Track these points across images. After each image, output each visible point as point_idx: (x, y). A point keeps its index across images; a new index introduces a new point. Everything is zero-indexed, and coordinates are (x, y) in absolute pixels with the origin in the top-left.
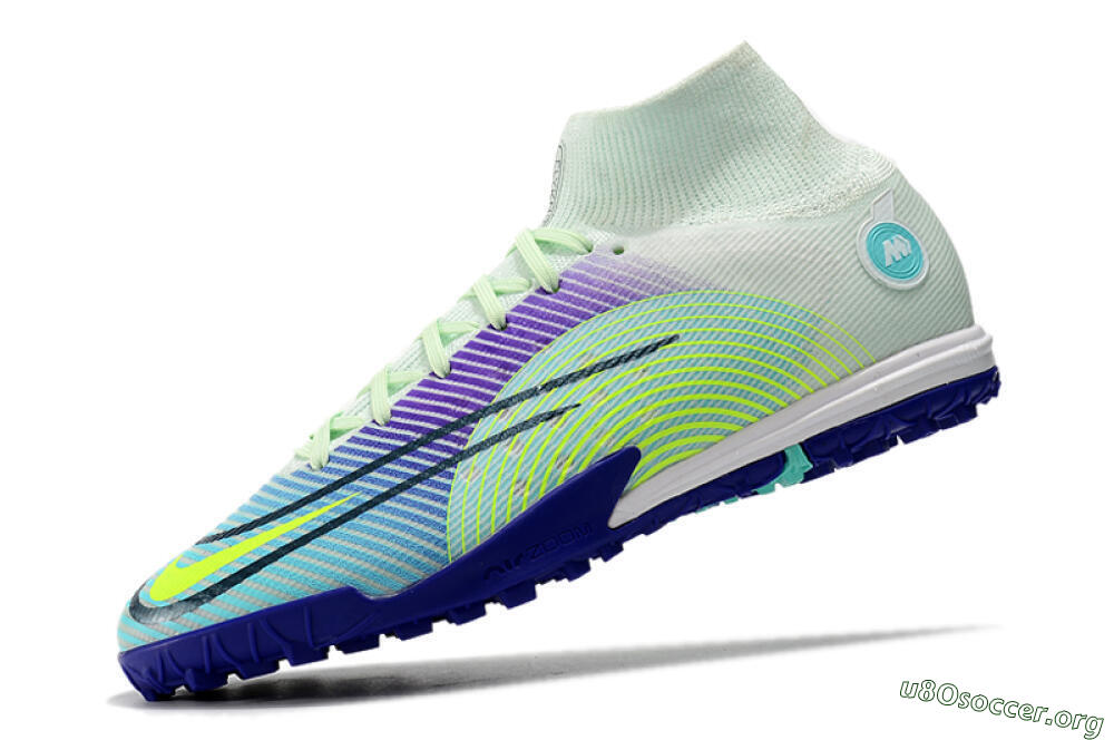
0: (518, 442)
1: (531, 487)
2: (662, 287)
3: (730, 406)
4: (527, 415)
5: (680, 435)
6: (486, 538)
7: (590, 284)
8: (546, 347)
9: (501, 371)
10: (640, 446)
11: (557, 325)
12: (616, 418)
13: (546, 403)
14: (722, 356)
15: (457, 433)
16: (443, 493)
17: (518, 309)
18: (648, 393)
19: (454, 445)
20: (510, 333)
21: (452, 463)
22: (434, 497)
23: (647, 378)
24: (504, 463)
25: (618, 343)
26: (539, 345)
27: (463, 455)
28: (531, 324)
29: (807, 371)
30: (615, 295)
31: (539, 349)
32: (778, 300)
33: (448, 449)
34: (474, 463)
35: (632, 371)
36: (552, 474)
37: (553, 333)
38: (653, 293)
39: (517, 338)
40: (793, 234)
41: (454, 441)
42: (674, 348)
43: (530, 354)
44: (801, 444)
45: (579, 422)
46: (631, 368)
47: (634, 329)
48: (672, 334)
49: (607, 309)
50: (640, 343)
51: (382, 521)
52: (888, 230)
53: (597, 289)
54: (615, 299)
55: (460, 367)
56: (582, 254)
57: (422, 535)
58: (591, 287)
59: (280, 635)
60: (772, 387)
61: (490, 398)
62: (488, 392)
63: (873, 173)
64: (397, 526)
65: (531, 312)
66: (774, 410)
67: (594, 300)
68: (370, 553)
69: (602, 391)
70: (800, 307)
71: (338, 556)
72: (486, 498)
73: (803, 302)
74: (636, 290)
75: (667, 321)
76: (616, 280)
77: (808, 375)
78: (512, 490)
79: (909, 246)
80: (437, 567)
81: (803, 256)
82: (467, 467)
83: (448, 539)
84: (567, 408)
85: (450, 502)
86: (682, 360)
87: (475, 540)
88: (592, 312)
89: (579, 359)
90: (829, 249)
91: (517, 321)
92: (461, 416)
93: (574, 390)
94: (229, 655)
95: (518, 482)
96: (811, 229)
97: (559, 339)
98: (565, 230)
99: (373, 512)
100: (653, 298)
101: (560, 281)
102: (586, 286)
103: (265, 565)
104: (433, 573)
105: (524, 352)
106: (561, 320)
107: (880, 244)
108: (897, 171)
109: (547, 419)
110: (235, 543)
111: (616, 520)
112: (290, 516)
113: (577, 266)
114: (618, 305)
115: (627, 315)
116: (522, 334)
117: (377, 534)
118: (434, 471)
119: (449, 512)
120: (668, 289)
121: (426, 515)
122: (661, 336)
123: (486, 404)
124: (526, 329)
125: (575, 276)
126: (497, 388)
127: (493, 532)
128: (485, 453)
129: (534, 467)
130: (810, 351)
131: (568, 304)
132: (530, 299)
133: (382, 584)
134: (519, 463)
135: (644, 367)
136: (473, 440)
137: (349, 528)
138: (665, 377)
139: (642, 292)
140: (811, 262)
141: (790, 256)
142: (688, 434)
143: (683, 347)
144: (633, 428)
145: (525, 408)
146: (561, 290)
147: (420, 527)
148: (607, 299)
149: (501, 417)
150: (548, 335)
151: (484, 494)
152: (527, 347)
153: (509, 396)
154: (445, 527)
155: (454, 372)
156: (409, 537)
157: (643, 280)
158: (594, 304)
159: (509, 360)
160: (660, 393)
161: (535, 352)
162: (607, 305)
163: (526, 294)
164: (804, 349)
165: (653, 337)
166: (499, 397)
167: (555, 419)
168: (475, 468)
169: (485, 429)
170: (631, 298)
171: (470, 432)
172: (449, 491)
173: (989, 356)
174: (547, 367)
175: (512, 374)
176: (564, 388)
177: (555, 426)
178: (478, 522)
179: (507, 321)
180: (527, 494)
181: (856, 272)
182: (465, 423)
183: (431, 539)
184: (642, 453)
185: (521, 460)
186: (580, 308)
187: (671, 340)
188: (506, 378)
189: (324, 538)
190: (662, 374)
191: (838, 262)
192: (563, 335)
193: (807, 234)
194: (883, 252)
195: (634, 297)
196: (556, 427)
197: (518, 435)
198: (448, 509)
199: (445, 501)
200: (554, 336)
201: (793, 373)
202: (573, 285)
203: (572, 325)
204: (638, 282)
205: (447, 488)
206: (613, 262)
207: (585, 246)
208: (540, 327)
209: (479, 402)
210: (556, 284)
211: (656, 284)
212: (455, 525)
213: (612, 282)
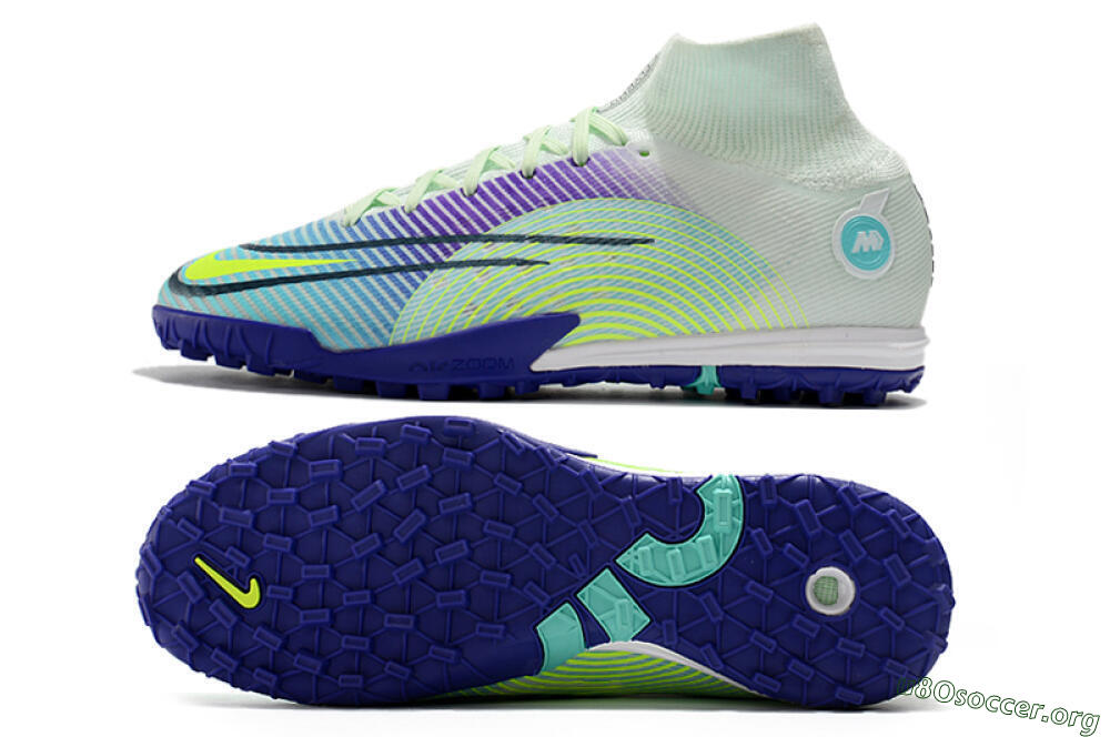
0: (487, 273)
1: (479, 313)
2: (661, 196)
3: (671, 313)
4: (506, 255)
5: (619, 320)
6: (425, 337)
7: (608, 171)
8: (549, 206)
9: (507, 211)
10: (582, 316)
11: (566, 193)
12: (572, 286)
13: (524, 252)
14: (682, 271)
15: (448, 246)
16: (411, 289)
17: (548, 167)
18: (608, 277)
19: (440, 254)
20: (530, 183)
21: (431, 268)
22: (403, 289)
23: (613, 264)
24: (467, 285)
25: (605, 227)
26: (545, 202)
27: (442, 265)
28: (549, 183)
29: (747, 311)
30: (622, 188)
31: (543, 205)
32: (747, 245)
33: (434, 255)
34: (446, 275)
35: (604, 254)
36: (500, 309)
37: (560, 198)
38: (651, 199)
39: (532, 190)
40: (786, 196)
41: (443, 251)
42: (645, 249)
43: (534, 206)
44: (718, 368)
45: (542, 277)
46: (606, 250)
47: (623, 221)
48: (650, 237)
49: (610, 196)
50: (620, 233)
51: (357, 291)
52: (867, 224)
53: (611, 177)
54: (620, 191)
55: (483, 194)
56: (616, 145)
57: (377, 313)
58: (607, 174)
59: (248, 346)
60: (712, 312)
61: (486, 228)
62: (488, 223)
63: (881, 169)
64: (365, 299)
65: (555, 174)
66: (707, 331)
67: (604, 185)
68: (336, 311)
69: (573, 260)
70: (762, 258)
71: (313, 303)
72: (440, 307)
73: (768, 255)
74: (639, 190)
75: (652, 225)
76: (629, 176)
77: (745, 315)
78: (463, 309)
79: (881, 244)
80: (378, 343)
81: (785, 218)
82: (440, 276)
83: (395, 327)
84: (537, 262)
85: (412, 299)
86: (648, 261)
87: (415, 336)
88: (597, 194)
89: (568, 227)
90: (809, 220)
91: (542, 177)
92: (459, 233)
93: (550, 249)
94: (208, 341)
95: (471, 304)
96: (803, 198)
97: (562, 204)
98: (613, 124)
99: (355, 280)
100: (651, 202)
101: (589, 159)
102: (604, 171)
103: (262, 286)
104: (372, 346)
105: (531, 203)
106: (572, 191)
107: (855, 234)
108: (909, 175)
109: (518, 265)
110: (255, 257)
111: (537, 366)
112: (304, 255)
113: (607, 153)
114: (620, 196)
115: (623, 207)
116: (538, 188)
117: (348, 298)
118: (414, 268)
119: (407, 305)
120: (665, 200)
121: (389, 300)
122: (641, 235)
123: (480, 231)
124: (543, 185)
125: (604, 162)
126: (496, 223)
127: (432, 335)
128: (459, 270)
129: (488, 299)
130: (755, 297)
131: (583, 180)
132: (560, 164)
133: (335, 339)
134: (479, 290)
135: (615, 254)
136: (457, 256)
137: (332, 285)
138: (627, 270)
139: (643, 194)
140: (790, 225)
141: (773, 213)
142: (626, 322)
143: (653, 251)
144: (583, 299)
145: (507, 248)
146: (585, 167)
147: (381, 308)
148: (614, 188)
149: (487, 247)
150: (555, 197)
151: (440, 304)
152: (536, 201)
153: (501, 233)
154: (398, 316)
155: (477, 196)
156: (368, 312)
157: (649, 185)
158: (603, 188)
159: (517, 205)
160: (617, 281)
161: (539, 207)
162: (612, 193)
163: (558, 158)
164: (751, 293)
165: (624, 232)
166: (494, 230)
167: (524, 267)
168: (445, 279)
169: (470, 251)
170: (633, 195)
171: (457, 248)
172: (416, 288)
173: (921, 357)
174: (541, 223)
175: (514, 217)
176: (545, 245)
177: (524, 272)
178: (424, 323)
179: (535, 173)
180: (473, 317)
181: (825, 247)
182: (458, 239)
183: (383, 320)
184: (582, 322)
185: (483, 288)
186: (590, 187)
187: (646, 241)
188: (507, 218)
189: (313, 284)
190: (627, 266)
191: (812, 234)
192: (567, 203)
193: (798, 200)
194: (854, 240)
195: (637, 196)
196: (522, 273)
197: (490, 267)
198: (408, 303)
199: (409, 296)
200: (559, 200)
201: (732, 308)
202: (595, 166)
203: (577, 196)
204: (644, 184)
205: (416, 286)
206: (635, 161)
207: (621, 139)
208: (553, 188)
209: (477, 227)
210: (584, 160)
211: (657, 192)
212: (405, 318)
213: (625, 176)
